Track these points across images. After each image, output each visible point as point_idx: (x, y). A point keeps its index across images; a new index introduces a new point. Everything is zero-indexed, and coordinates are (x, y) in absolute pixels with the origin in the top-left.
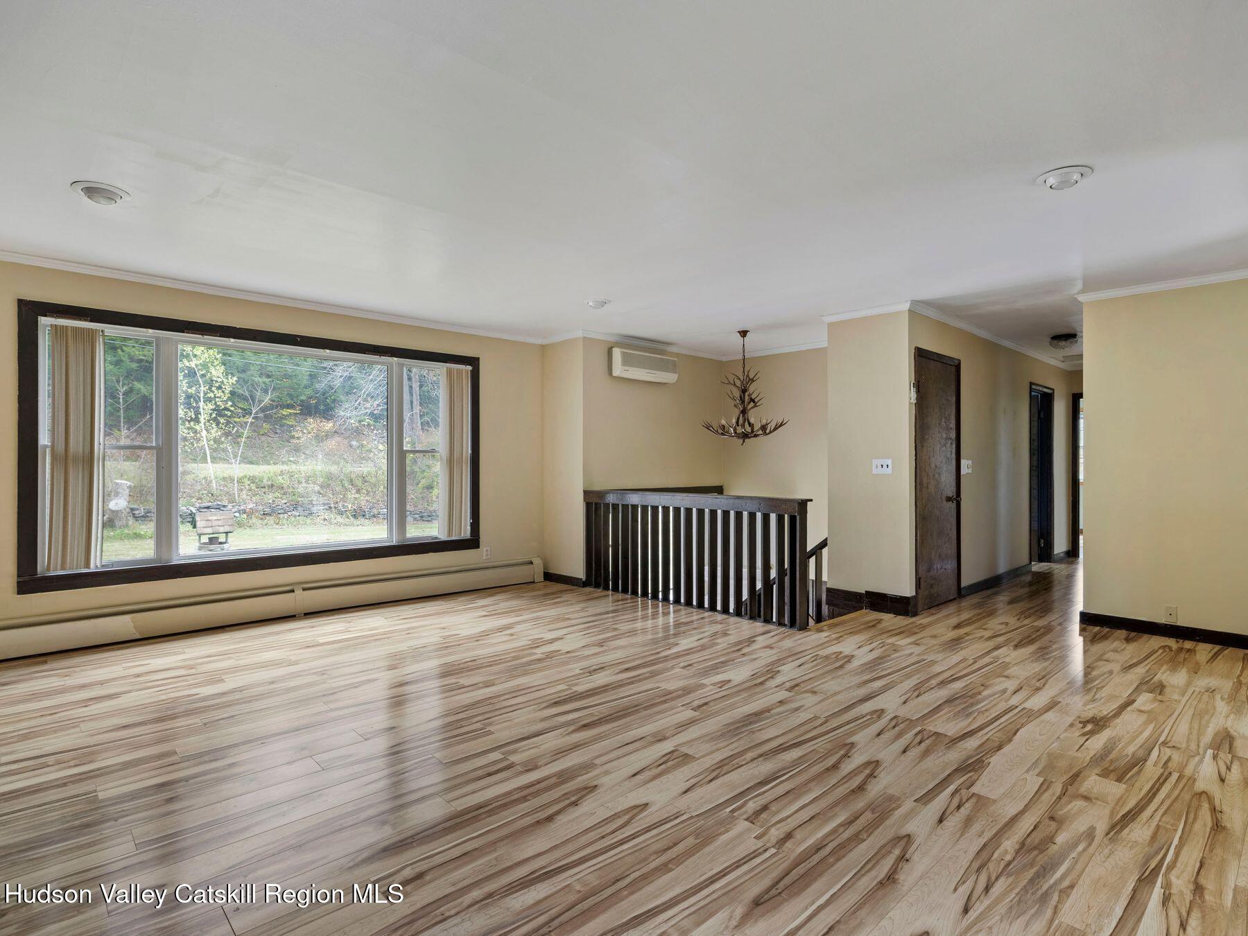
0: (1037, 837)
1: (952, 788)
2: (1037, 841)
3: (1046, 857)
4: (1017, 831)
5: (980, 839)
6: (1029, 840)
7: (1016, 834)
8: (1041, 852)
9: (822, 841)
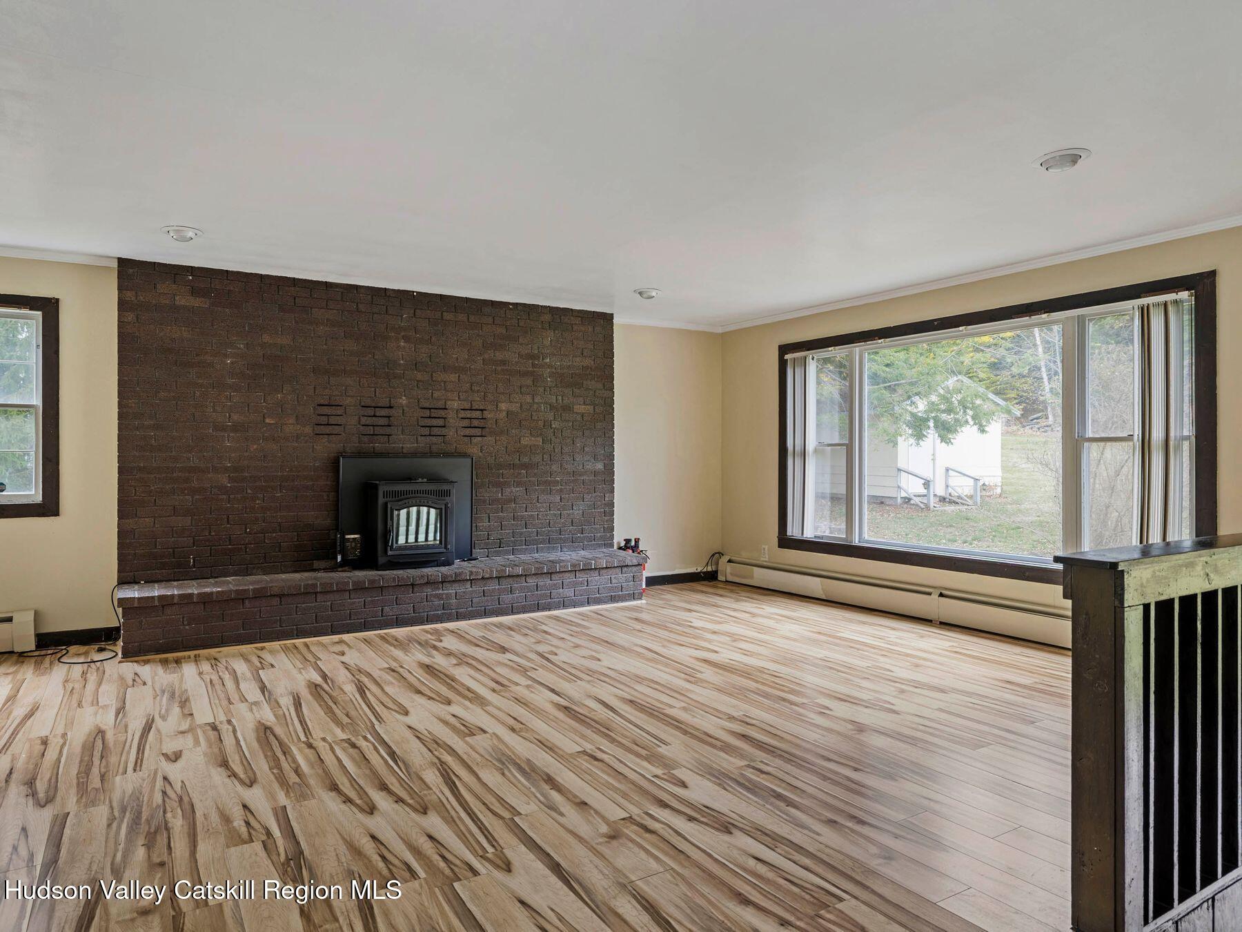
0: (161, 840)
1: (276, 833)
2: (158, 837)
3: (141, 831)
4: (182, 835)
5: (201, 813)
6: (165, 835)
7: (180, 832)
8: (149, 833)
9: (291, 756)
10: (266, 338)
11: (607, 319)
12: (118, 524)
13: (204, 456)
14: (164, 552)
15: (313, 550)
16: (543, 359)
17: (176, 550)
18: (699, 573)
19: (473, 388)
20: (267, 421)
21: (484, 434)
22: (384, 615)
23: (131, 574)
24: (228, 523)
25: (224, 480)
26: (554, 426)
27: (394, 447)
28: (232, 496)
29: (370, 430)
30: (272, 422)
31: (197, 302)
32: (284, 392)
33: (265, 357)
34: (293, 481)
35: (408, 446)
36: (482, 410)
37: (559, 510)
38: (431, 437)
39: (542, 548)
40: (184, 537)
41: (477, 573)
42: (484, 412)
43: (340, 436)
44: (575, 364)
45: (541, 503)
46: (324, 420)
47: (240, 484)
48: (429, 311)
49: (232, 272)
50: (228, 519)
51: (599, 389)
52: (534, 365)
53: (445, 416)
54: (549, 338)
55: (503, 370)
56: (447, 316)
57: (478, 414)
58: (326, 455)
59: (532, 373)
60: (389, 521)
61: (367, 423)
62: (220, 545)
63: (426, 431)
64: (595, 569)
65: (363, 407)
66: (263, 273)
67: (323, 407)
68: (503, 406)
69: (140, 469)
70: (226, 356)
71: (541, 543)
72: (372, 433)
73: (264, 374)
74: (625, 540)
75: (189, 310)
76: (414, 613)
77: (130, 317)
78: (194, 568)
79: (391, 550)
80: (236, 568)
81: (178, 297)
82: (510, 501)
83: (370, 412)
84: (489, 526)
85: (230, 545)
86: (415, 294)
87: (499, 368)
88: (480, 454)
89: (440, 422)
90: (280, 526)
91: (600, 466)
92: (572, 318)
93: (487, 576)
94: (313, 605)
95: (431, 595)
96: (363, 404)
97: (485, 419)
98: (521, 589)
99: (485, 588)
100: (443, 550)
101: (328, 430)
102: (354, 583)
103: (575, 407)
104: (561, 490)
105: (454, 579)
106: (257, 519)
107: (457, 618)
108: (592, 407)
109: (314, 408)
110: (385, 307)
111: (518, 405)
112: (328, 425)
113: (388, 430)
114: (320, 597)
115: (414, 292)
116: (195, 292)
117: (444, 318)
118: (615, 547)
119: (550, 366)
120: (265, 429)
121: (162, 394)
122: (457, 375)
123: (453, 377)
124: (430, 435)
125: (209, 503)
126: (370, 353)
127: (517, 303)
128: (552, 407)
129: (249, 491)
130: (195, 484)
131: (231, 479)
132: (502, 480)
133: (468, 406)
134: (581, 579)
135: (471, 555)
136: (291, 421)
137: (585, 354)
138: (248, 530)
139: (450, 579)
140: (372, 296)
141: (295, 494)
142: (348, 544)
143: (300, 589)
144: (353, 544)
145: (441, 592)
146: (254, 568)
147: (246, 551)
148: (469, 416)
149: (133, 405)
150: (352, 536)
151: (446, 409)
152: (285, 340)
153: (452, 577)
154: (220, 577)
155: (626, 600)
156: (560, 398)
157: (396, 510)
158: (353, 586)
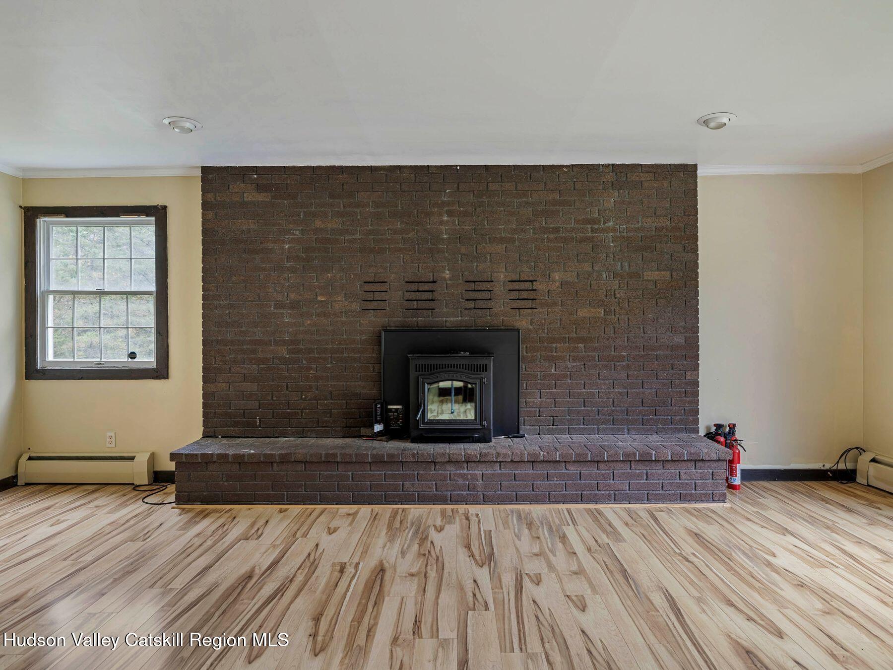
10: (318, 224)
11: (689, 171)
12: (203, 387)
13: (267, 331)
14: (237, 413)
15: (360, 418)
16: (605, 223)
17: (246, 411)
18: (827, 471)
19: (521, 258)
20: (319, 298)
21: (534, 306)
22: (405, 490)
23: (212, 429)
24: (287, 390)
25: (283, 351)
26: (618, 295)
27: (437, 321)
28: (290, 366)
29: (415, 305)
30: (323, 299)
31: (261, 197)
32: (334, 272)
33: (317, 241)
34: (342, 353)
35: (452, 319)
36: (532, 281)
37: (625, 387)
38: (475, 310)
39: (604, 429)
40: (251, 400)
41: (505, 455)
42: (534, 283)
43: (385, 311)
44: (645, 225)
45: (602, 380)
46: (370, 296)
47: (296, 356)
48: (474, 184)
49: (289, 167)
50: (287, 386)
51: (678, 252)
52: (593, 230)
53: (491, 289)
54: (611, 199)
55: (556, 238)
56: (493, 187)
57: (528, 285)
58: (372, 329)
59: (591, 239)
60: (421, 394)
61: (410, 298)
62: (280, 409)
63: (471, 305)
64: (657, 461)
65: (406, 282)
66: (315, 165)
67: (369, 284)
68: (557, 276)
69: (218, 342)
70: (284, 241)
71: (603, 423)
72: (415, 307)
73: (316, 256)
74: (715, 425)
75: (255, 205)
76: (436, 490)
77: (211, 215)
78: (260, 427)
79: (423, 424)
80: (294, 429)
81: (246, 194)
82: (564, 377)
83: (414, 287)
84: (541, 402)
85: (289, 409)
86: (458, 168)
87: (552, 236)
88: (531, 327)
89: (486, 295)
90: (331, 393)
91: (679, 339)
92: (642, 174)
93: (518, 459)
94: (335, 473)
95: (455, 474)
96: (406, 280)
97: (536, 290)
98: (561, 477)
99: (517, 472)
100: (479, 427)
101: (373, 305)
102: (373, 456)
103: (645, 274)
104: (628, 366)
105: (478, 460)
106: (311, 387)
107: (484, 501)
108: (668, 273)
109: (361, 285)
110: (428, 184)
111: (575, 274)
112: (373, 301)
113: (430, 305)
114: (341, 467)
115: (457, 166)
116: (260, 188)
117: (490, 188)
118: (702, 432)
119: (614, 230)
120: (317, 306)
121: (234, 278)
122: (504, 246)
123: (500, 248)
124: (474, 309)
125: (272, 372)
126: (413, 230)
127: (572, 165)
128: (616, 275)
129: (304, 362)
130: (260, 355)
131: (290, 352)
132: (555, 354)
133: (517, 278)
134: (638, 471)
135: (518, 432)
136: (339, 298)
137: (658, 213)
138: (303, 397)
139: (474, 459)
140: (415, 175)
141: (344, 365)
142: (390, 414)
143: (321, 457)
144: (396, 414)
145: (465, 471)
146: (309, 431)
147: (302, 415)
148: (517, 288)
149: (213, 288)
150: (395, 407)
151: (493, 281)
152: (334, 224)
153: (476, 457)
154: (281, 437)
155: (702, 501)
156: (626, 264)
157: (428, 384)
158: (371, 458)
